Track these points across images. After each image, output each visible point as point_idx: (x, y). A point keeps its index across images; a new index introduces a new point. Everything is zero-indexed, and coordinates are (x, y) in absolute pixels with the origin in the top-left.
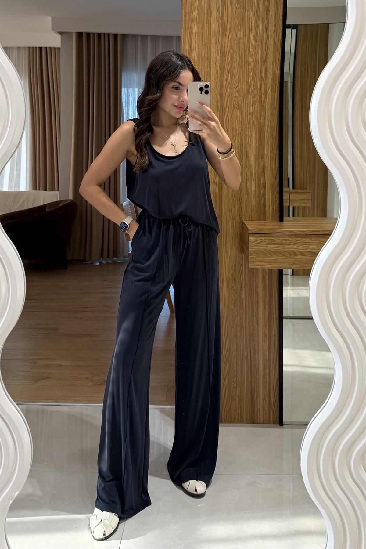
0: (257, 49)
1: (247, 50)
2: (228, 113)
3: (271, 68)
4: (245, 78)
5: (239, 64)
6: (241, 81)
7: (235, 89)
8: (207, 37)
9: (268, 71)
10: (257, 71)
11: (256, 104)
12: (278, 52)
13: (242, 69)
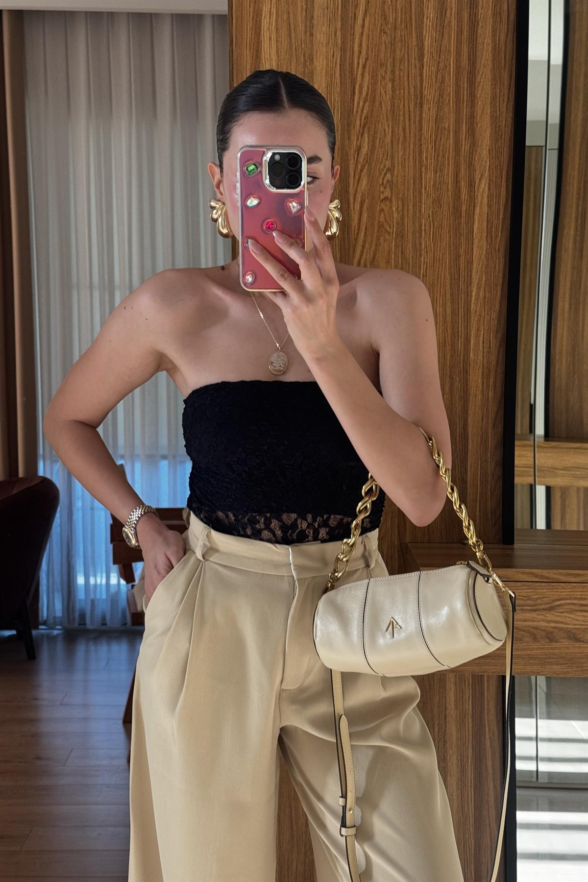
0: (443, 57)
1: (417, 62)
2: (363, 247)
3: (488, 118)
4: (409, 146)
5: (393, 105)
6: (400, 154)
7: (383, 179)
8: (303, 25)
9: (479, 126)
10: (447, 126)
11: (445, 222)
12: (507, 70)
13: (402, 118)
